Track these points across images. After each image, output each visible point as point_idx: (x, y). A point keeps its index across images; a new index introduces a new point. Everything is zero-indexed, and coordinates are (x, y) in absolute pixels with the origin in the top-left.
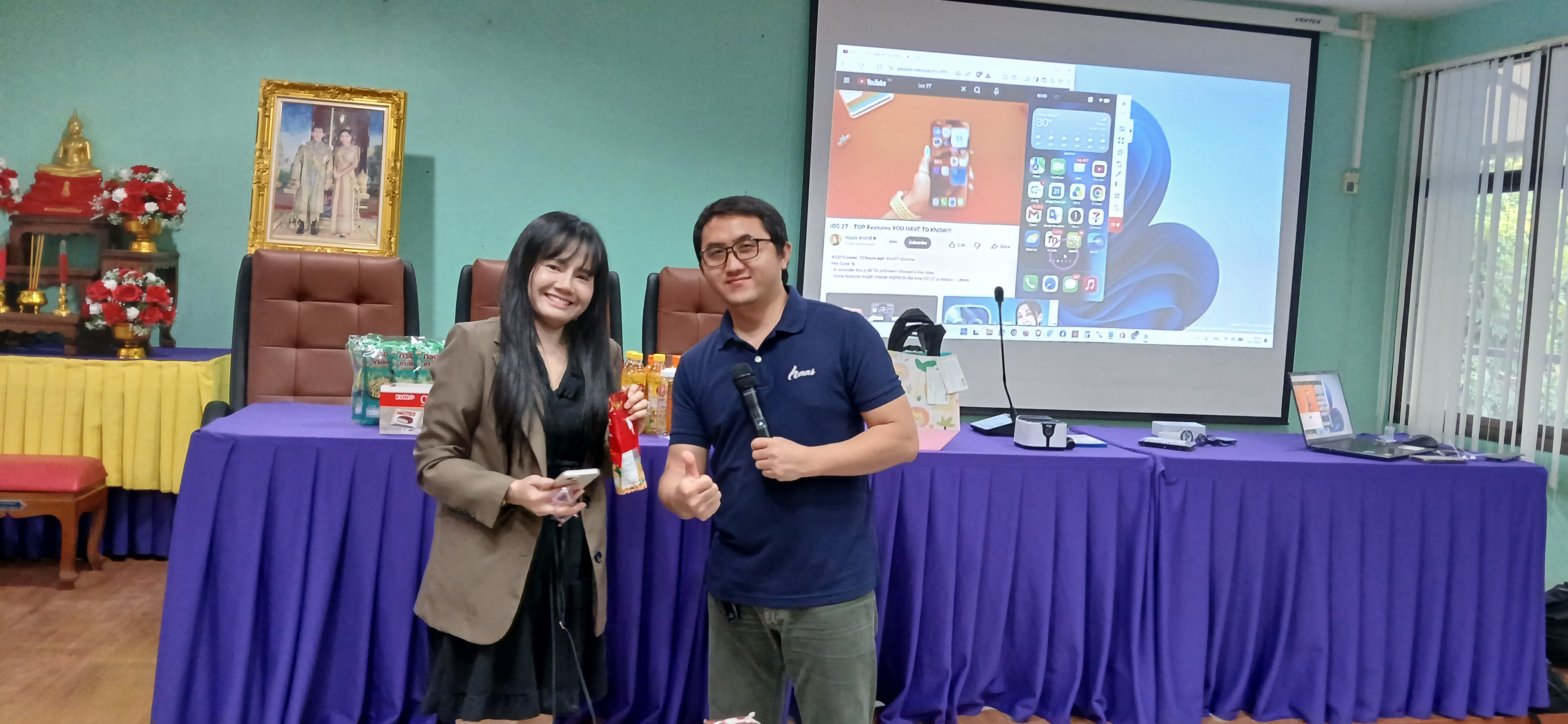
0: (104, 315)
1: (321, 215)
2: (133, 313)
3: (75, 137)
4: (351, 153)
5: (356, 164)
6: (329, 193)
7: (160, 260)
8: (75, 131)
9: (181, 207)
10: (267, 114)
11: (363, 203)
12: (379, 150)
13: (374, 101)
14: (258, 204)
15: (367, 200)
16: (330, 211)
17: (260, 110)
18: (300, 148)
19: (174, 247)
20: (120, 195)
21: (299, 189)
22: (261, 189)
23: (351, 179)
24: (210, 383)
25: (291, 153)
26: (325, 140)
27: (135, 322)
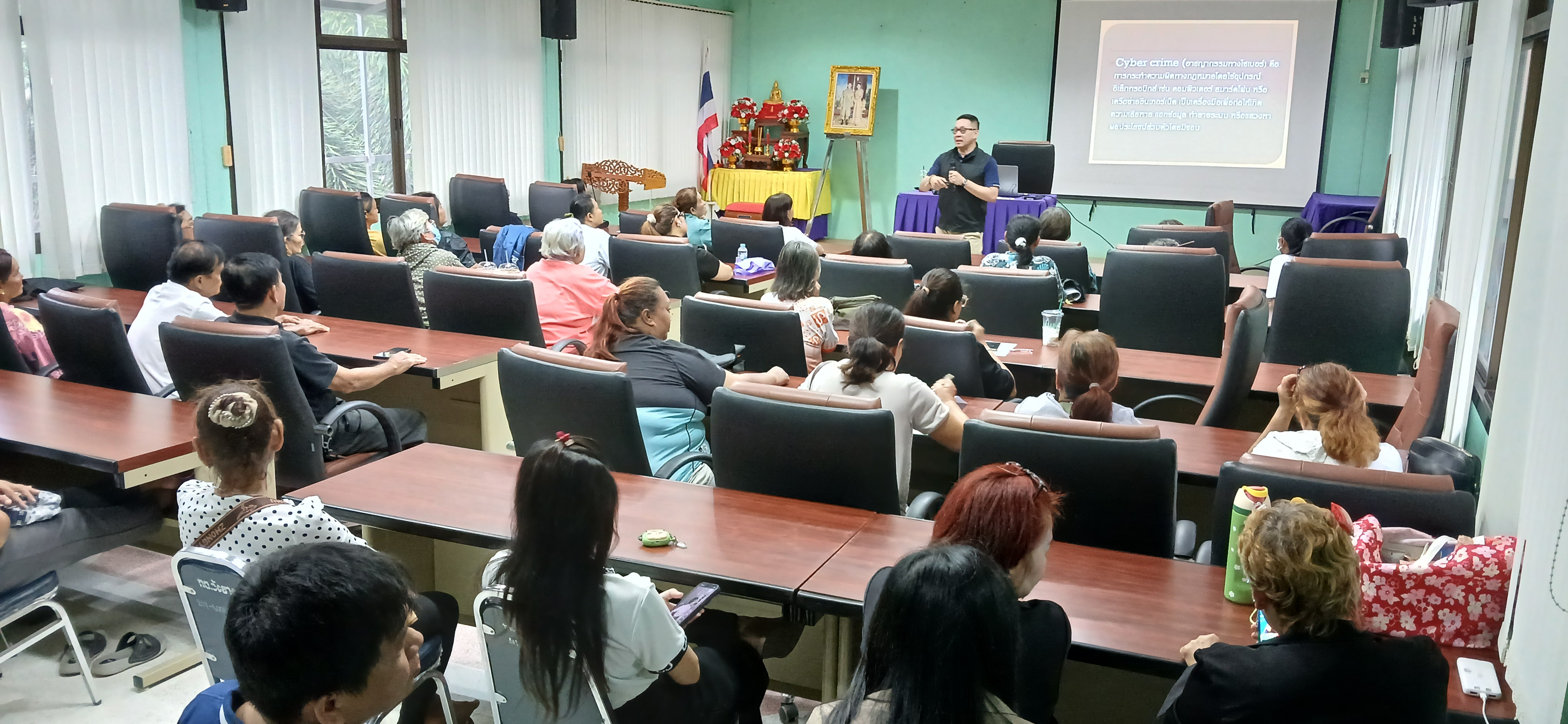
0: (779, 155)
1: (849, 117)
2: (787, 155)
3: (775, 90)
4: (860, 92)
5: (862, 97)
6: (852, 108)
7: (801, 135)
8: (775, 88)
9: (807, 115)
11: (863, 112)
12: (870, 90)
13: (869, 71)
15: (865, 111)
16: (852, 115)
17: (831, 78)
18: (844, 91)
19: (807, 130)
20: (786, 112)
21: (842, 108)
22: (829, 108)
23: (860, 103)
24: (810, 180)
25: (840, 94)
26: (852, 87)
27: (787, 158)
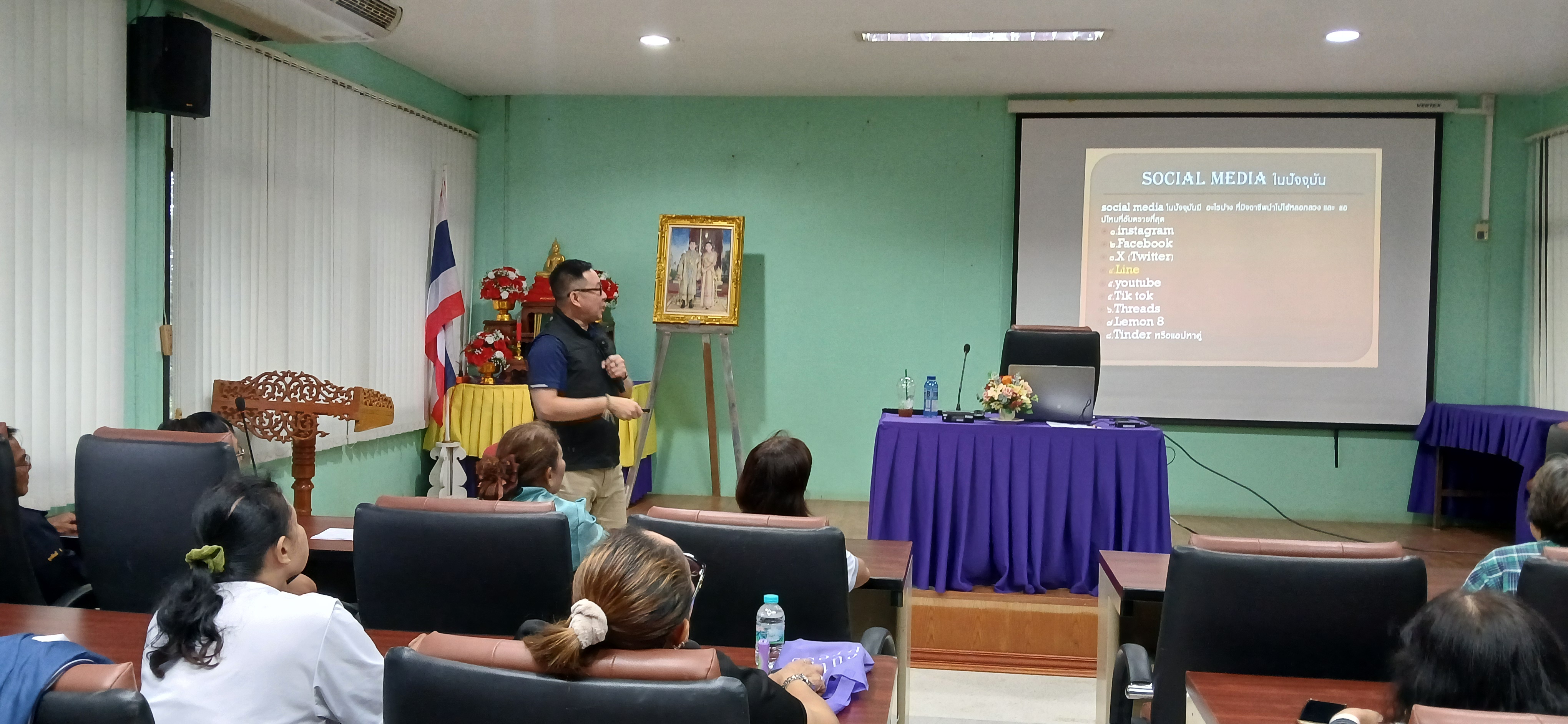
1: (695, 296)
3: (556, 254)
5: (715, 263)
6: (699, 282)
8: (556, 251)
9: (616, 294)
10: (663, 235)
11: (719, 287)
12: (728, 253)
13: (725, 223)
14: (658, 292)
15: (721, 285)
16: (700, 293)
17: (659, 233)
18: (682, 255)
19: (612, 319)
22: (660, 282)
23: (712, 272)
25: (677, 258)
26: (697, 249)
